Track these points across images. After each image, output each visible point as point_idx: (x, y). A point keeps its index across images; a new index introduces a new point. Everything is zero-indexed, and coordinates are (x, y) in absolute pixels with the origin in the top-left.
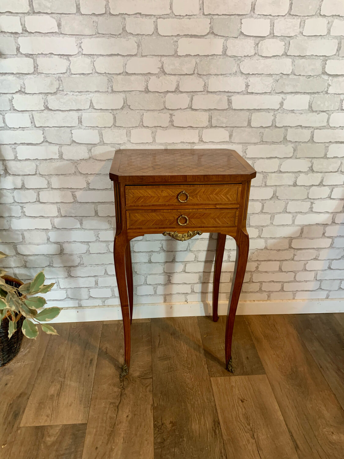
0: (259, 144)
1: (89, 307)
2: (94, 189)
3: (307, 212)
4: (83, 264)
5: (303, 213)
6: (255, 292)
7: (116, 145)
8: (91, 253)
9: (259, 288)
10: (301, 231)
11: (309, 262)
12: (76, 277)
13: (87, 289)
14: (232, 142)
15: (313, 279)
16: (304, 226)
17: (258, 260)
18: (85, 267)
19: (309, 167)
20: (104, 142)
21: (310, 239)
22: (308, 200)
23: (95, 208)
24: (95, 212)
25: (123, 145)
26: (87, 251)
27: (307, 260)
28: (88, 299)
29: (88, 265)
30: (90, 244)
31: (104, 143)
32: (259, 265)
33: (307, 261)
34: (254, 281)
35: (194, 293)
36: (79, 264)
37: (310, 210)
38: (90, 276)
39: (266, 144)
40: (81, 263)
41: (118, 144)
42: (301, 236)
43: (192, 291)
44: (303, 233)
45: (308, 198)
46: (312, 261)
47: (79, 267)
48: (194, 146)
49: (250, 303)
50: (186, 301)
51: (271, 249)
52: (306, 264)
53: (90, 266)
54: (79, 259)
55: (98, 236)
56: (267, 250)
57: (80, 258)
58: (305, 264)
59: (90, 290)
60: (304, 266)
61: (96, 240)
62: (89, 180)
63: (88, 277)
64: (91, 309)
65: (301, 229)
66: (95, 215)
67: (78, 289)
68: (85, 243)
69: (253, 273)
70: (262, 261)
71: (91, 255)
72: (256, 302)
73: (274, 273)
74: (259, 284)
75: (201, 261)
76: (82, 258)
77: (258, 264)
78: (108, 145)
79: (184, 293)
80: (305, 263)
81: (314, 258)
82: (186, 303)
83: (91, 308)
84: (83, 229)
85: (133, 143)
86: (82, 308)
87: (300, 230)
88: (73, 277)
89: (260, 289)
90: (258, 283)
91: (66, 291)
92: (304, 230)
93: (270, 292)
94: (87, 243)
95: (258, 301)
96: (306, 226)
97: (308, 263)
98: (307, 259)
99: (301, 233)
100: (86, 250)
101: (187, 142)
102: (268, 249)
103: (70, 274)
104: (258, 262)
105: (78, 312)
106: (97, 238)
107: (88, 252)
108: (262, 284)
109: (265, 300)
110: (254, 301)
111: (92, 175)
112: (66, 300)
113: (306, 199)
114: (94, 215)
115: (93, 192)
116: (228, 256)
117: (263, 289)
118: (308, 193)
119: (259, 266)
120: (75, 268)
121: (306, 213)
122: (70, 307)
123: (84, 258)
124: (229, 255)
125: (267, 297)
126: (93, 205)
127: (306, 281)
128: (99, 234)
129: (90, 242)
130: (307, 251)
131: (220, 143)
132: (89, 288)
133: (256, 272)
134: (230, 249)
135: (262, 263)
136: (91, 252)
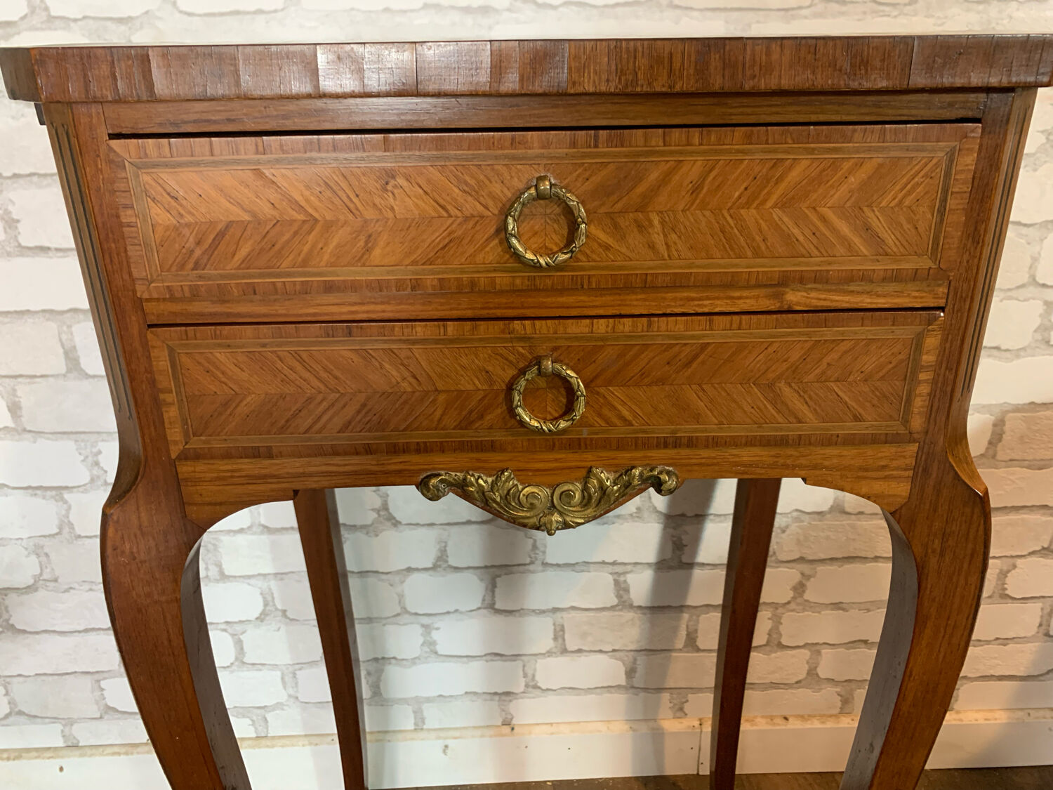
0: (804, 12)
1: (109, 750)
2: (44, 250)
3: (1024, 349)
4: (56, 580)
5: (1007, 350)
6: (787, 686)
7: (109, 23)
8: (79, 537)
9: (807, 667)
10: (993, 433)
11: (1019, 562)
12: (37, 633)
13: (87, 682)
14: (677, 7)
15: (1032, 630)
16: (1008, 412)
17: (802, 560)
18: (67, 591)
19: (1042, 132)
20: (47, 9)
21: (1029, 467)
22: (1032, 290)
23: (64, 337)
24: (66, 353)
25: (141, 27)
26: (61, 528)
27: (1012, 557)
28: (101, 718)
29: (75, 586)
30: (67, 496)
31: (51, 19)
32: (808, 577)
33: (1011, 561)
34: (785, 641)
35: (538, 692)
36: (37, 579)
37: (1038, 336)
38: (93, 630)
39: (842, 14)
40: (45, 576)
41: (120, 21)
42: (994, 457)
43: (527, 686)
44: (1000, 440)
45: (1033, 281)
46: (1034, 559)
47: (41, 594)
48: (490, 28)
49: (770, 727)
50: (507, 723)
51: (861, 513)
52: (1008, 571)
53: (87, 587)
54: (34, 557)
55: (97, 464)
56: (845, 516)
57: (38, 555)
58: (1001, 571)
59: (103, 684)
60: (999, 579)
61: (92, 480)
62: (10, 208)
63: (86, 631)
64: (116, 757)
65: (995, 425)
66: (69, 371)
67: (50, 678)
68: (49, 493)
69: (780, 610)
70: (822, 561)
71: (80, 542)
72: (794, 724)
73: (868, 610)
74: (806, 653)
75: (558, 565)
76: (47, 555)
77: (803, 574)
78: (72, 24)
79: (496, 694)
80: (1005, 568)
81: (1044, 549)
82: (507, 729)
83: (114, 754)
84: (25, 430)
85: (189, 14)
86: (77, 752)
87: (991, 427)
88: (24, 632)
89: (812, 672)
90: (802, 650)
91: (5, 688)
92: (1007, 428)
93: (853, 685)
94: (54, 493)
95: (802, 717)
96: (1017, 409)
97: (1015, 567)
98: (1015, 554)
99: (990, 443)
100: (56, 522)
101: (453, 7)
102: (848, 510)
103: (7, 621)
104: (806, 568)
105: (61, 769)
106: (96, 471)
107: (66, 530)
108: (819, 653)
109: (831, 716)
110: (786, 719)
111: (22, 181)
112: (11, 719)
113: (1023, 286)
114: (63, 370)
115: (41, 261)
116: (674, 543)
117: (823, 672)
118: (1035, 259)
119: (808, 584)
120: (25, 597)
121: (1018, 353)
122: (28, 750)
123: (53, 556)
124: (680, 539)
125: (839, 704)
126: (53, 326)
127: (1005, 641)
128: (100, 452)
129: (66, 488)
130: (1013, 517)
131: (619, 10)
132: (97, 677)
133: (793, 606)
134: (683, 515)
135: (821, 568)
136: (78, 531)
